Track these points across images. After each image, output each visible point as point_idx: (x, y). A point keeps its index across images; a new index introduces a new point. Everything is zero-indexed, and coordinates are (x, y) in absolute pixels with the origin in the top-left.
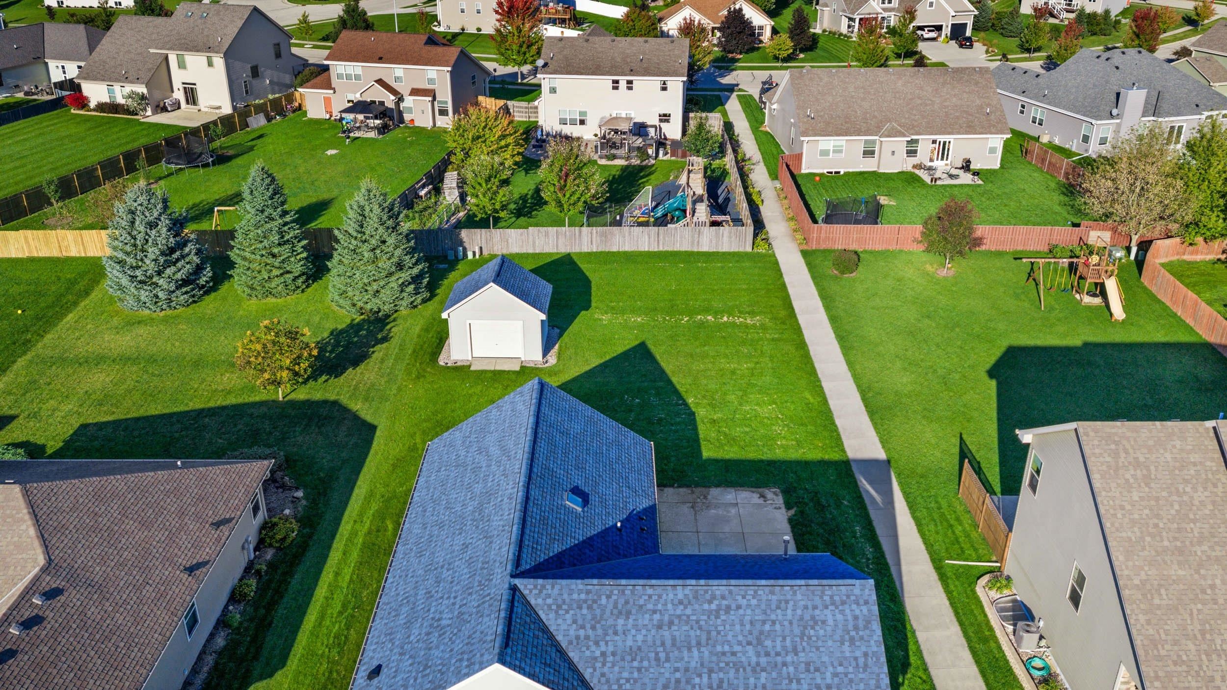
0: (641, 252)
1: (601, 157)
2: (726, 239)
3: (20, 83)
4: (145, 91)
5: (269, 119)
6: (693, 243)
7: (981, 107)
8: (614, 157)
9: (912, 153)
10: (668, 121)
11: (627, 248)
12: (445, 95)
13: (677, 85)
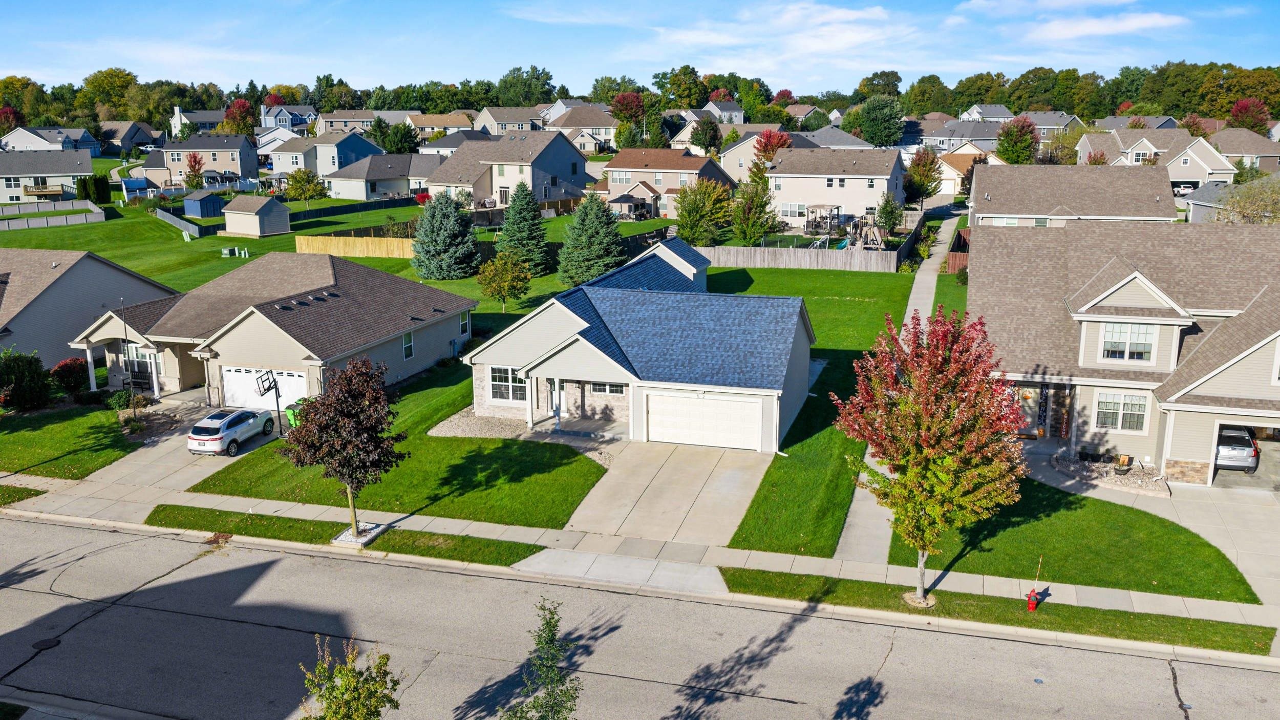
0: (802, 270)
1: (806, 234)
2: (874, 261)
3: (387, 192)
4: (471, 190)
5: (558, 214)
6: (846, 264)
7: (1153, 196)
8: (817, 233)
11: (793, 266)
13: (882, 182)
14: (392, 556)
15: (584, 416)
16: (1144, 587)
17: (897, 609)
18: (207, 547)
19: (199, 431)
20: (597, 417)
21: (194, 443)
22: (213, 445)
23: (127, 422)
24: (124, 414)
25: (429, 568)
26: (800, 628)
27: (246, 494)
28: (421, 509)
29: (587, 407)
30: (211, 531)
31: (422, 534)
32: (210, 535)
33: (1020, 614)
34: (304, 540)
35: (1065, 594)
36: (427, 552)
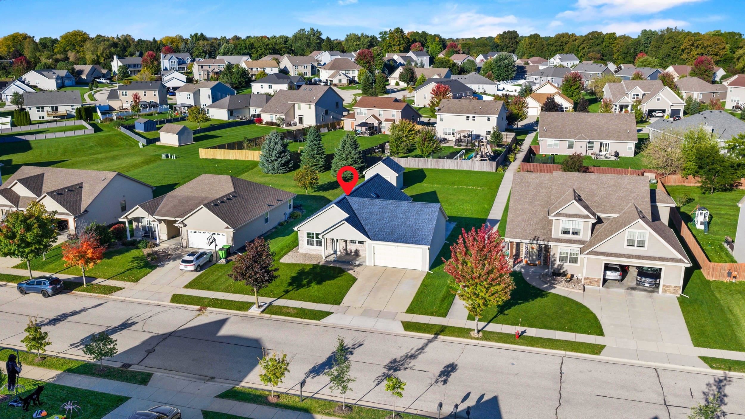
0: (450, 170)
2: (485, 166)
3: (239, 116)
4: (284, 117)
5: (329, 130)
7: (626, 130)
9: (591, 148)
11: (445, 168)
12: (398, 121)
13: (494, 119)
14: (273, 316)
15: (347, 254)
16: (562, 329)
17: (467, 338)
18: (198, 313)
19: (184, 261)
20: (352, 254)
21: (183, 267)
22: (191, 267)
23: (149, 255)
24: (146, 251)
25: (288, 321)
26: (430, 345)
27: (208, 289)
28: (282, 296)
29: (348, 250)
30: (198, 305)
31: (284, 307)
32: (198, 307)
33: (513, 340)
34: (237, 310)
35: (532, 332)
36: (287, 315)
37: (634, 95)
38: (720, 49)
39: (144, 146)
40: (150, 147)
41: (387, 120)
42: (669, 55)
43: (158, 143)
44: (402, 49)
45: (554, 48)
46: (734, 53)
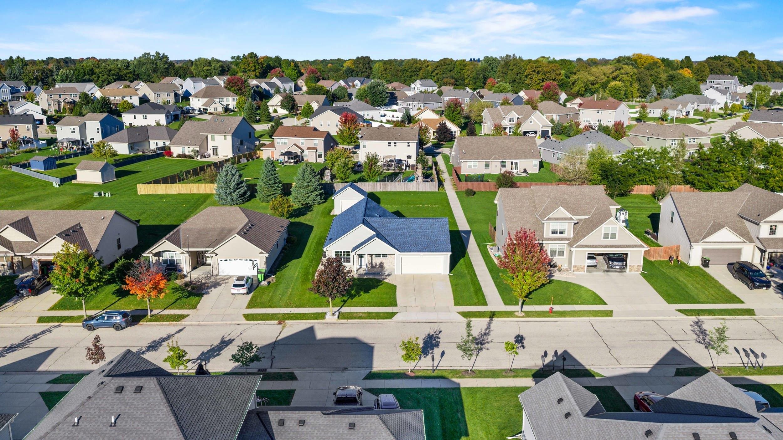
2: (428, 187)
3: (139, 148)
4: (198, 149)
5: (248, 160)
7: (530, 150)
8: (389, 170)
9: (504, 167)
10: (410, 158)
12: (321, 150)
13: (414, 145)
14: (349, 320)
15: (372, 267)
16: (577, 304)
17: (512, 317)
18: (281, 326)
19: (235, 286)
20: (378, 267)
21: (235, 291)
22: (243, 291)
23: (185, 285)
24: (181, 282)
25: (365, 323)
26: (492, 325)
27: (270, 307)
28: (343, 305)
29: (373, 263)
30: (275, 320)
31: (354, 313)
32: (276, 322)
33: (548, 314)
34: (314, 319)
35: (557, 308)
36: (360, 318)
37: (510, 118)
38: (557, 75)
39: (59, 185)
40: (66, 186)
41: (309, 148)
42: (515, 80)
43: (74, 182)
44: (258, 74)
45: (408, 74)
46: (569, 78)
